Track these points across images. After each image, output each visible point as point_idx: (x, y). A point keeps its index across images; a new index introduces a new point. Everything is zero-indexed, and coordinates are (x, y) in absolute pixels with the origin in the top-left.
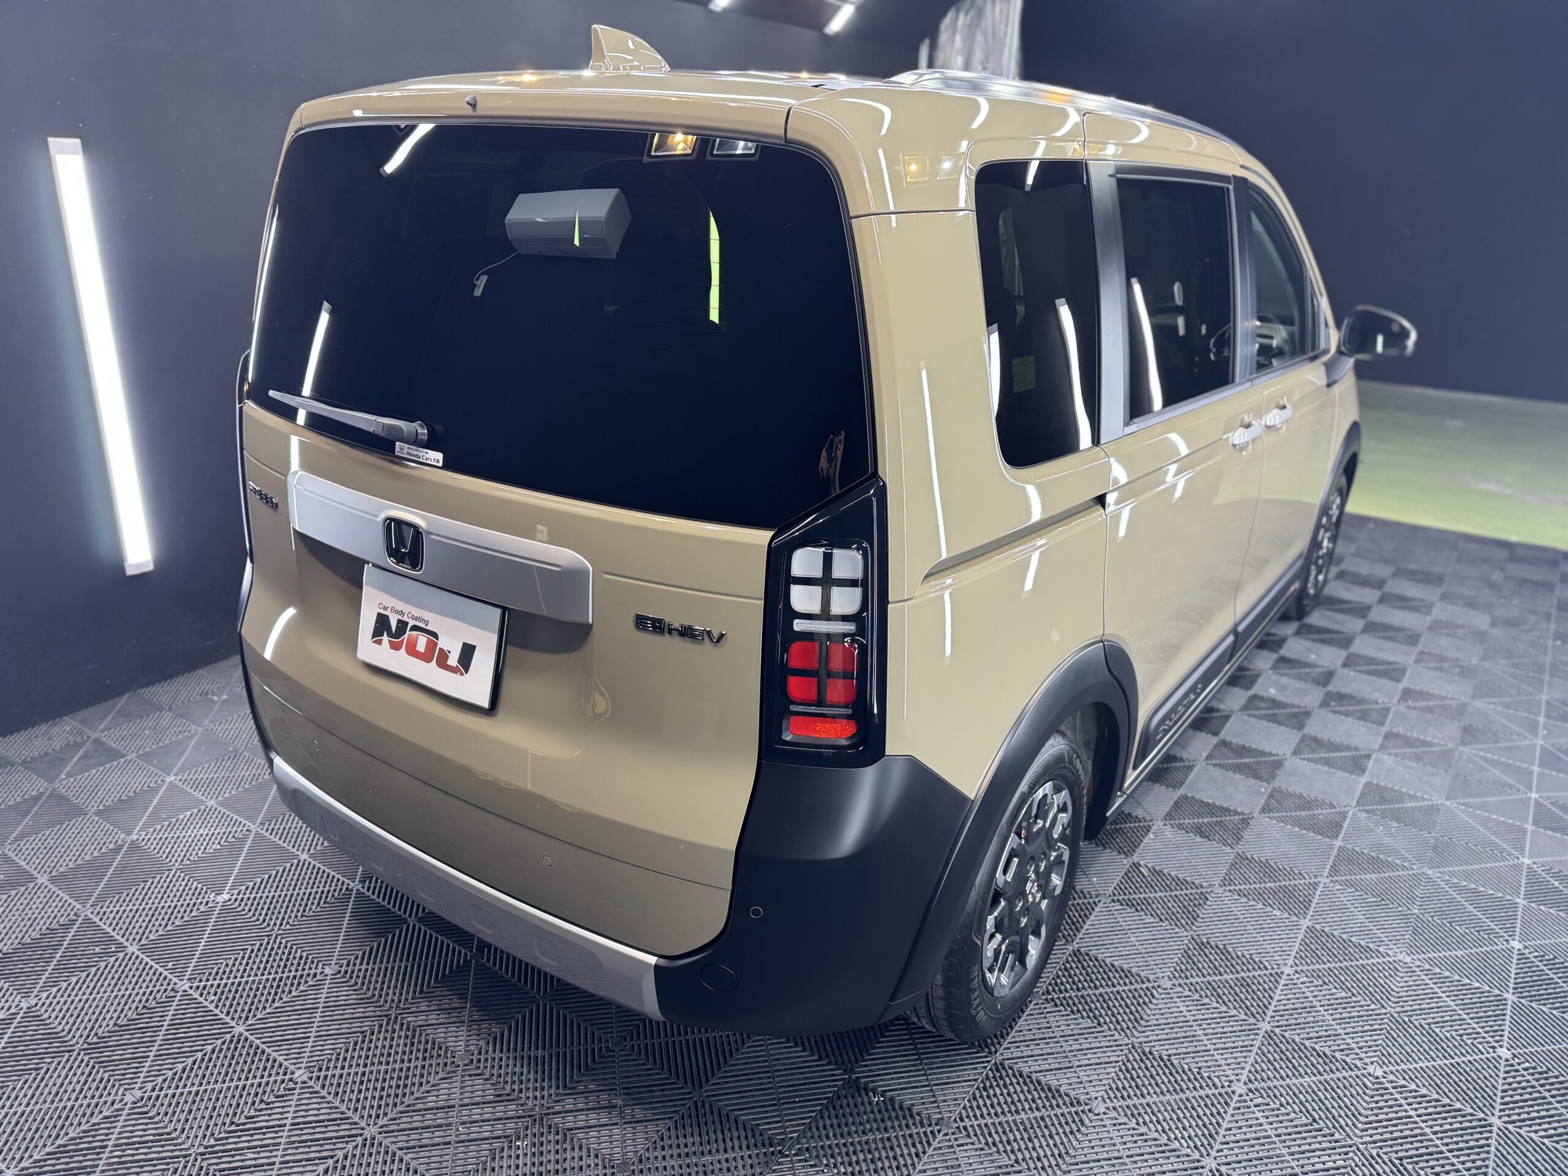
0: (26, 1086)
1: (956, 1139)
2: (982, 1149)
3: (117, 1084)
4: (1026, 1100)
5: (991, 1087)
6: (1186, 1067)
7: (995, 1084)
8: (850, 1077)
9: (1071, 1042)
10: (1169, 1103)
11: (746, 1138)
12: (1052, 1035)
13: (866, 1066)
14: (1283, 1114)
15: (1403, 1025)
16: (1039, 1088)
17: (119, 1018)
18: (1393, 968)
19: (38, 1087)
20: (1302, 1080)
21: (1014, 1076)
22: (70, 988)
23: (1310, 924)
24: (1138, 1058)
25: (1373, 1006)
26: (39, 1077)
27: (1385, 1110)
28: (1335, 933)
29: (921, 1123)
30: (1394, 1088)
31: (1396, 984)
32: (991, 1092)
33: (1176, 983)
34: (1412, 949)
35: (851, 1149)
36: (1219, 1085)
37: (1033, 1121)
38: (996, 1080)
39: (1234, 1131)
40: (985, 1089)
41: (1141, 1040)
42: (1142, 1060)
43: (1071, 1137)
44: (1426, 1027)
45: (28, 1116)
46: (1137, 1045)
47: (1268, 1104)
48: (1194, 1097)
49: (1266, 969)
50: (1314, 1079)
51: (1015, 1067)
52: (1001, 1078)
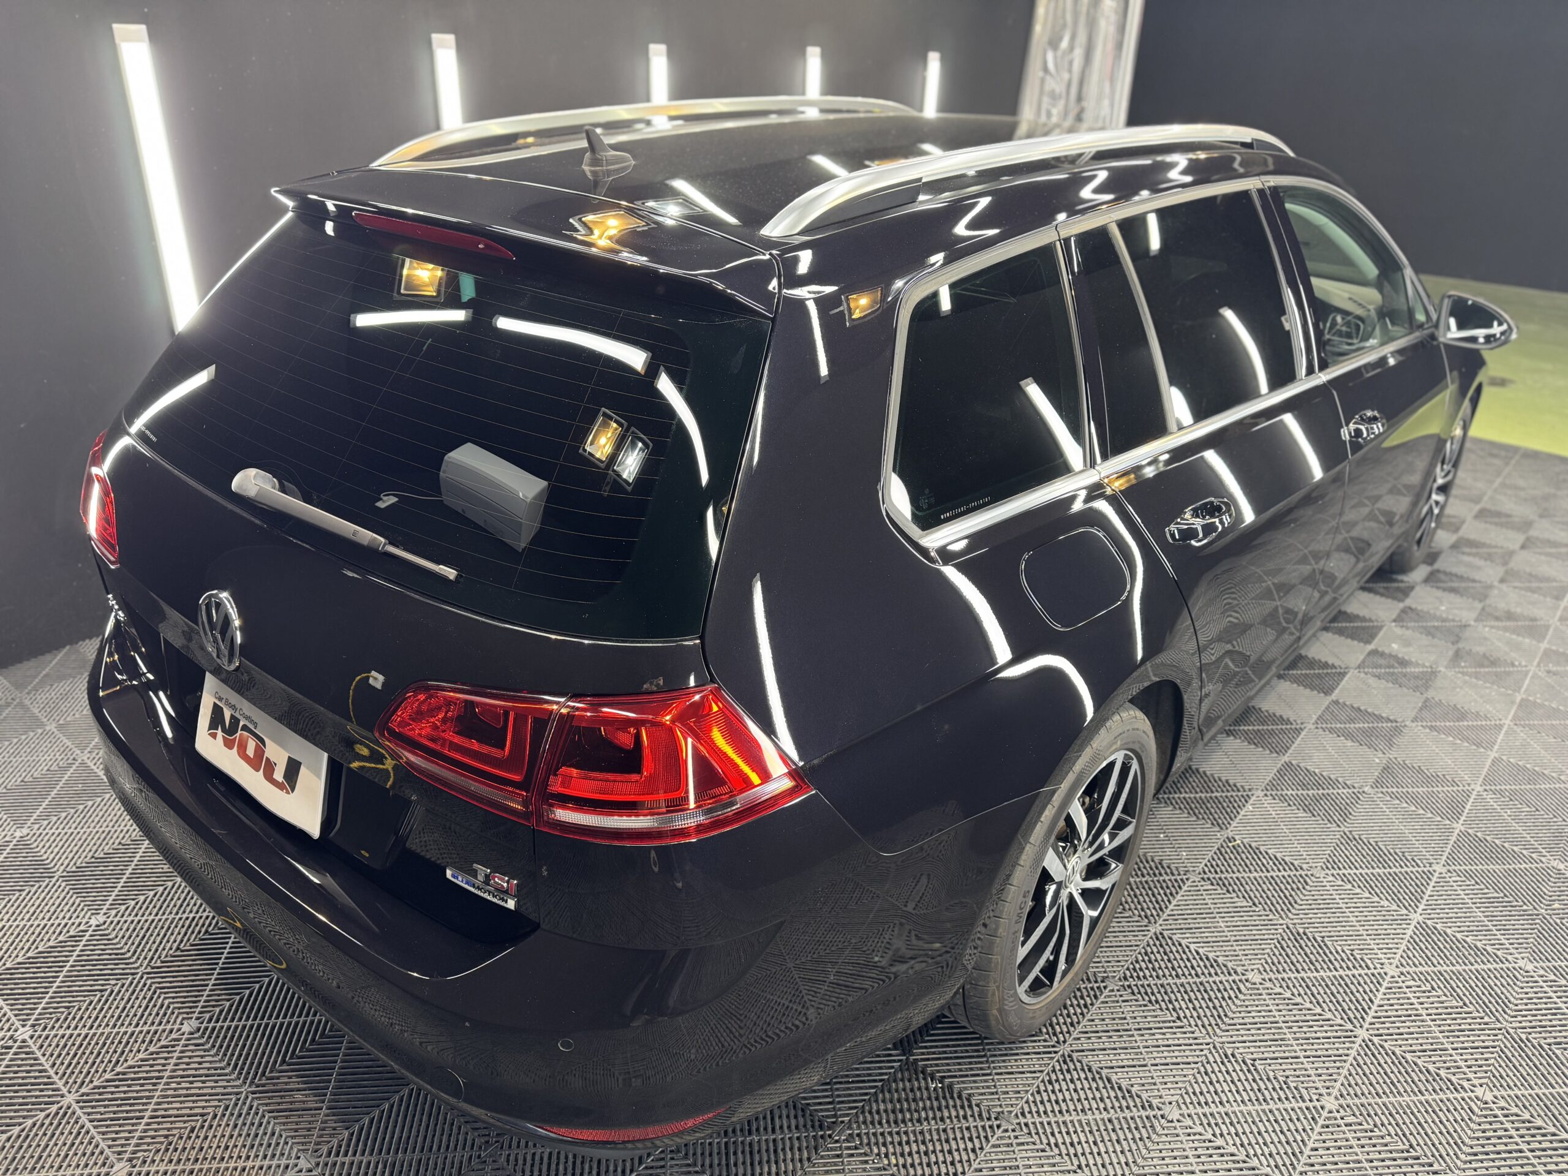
0: (91, 1008)
1: (1016, 1137)
2: (1043, 1151)
3: (176, 1012)
4: (1094, 1098)
5: (1057, 1080)
6: (1271, 1074)
7: (1061, 1077)
8: (907, 1059)
9: (1147, 1037)
10: (1250, 1113)
11: (796, 1117)
12: (1126, 1027)
13: (926, 1047)
14: (1378, 1137)
15: (1520, 1045)
16: (1108, 1086)
17: (182, 941)
18: (1513, 975)
19: (102, 1009)
20: (1400, 1099)
21: (1083, 1070)
22: (138, 907)
23: (1421, 919)
24: (1219, 1060)
25: (1487, 1019)
26: (103, 999)
27: (1493, 1141)
28: (1449, 931)
29: (980, 1115)
30: (1506, 1116)
31: (1514, 995)
32: (1057, 1087)
33: (1267, 977)
34: (1536, 955)
35: (905, 1138)
36: (1307, 1097)
37: (1100, 1123)
38: (1062, 1073)
39: (1321, 1152)
40: (1050, 1082)
41: (1224, 1039)
42: (1222, 1063)
43: (1140, 1143)
44: (1546, 1047)
45: (91, 1039)
46: (1218, 1045)
47: (1361, 1124)
48: (1278, 1109)
49: (1369, 968)
50: (1415, 1099)
51: (1085, 1061)
52: (1068, 1071)
